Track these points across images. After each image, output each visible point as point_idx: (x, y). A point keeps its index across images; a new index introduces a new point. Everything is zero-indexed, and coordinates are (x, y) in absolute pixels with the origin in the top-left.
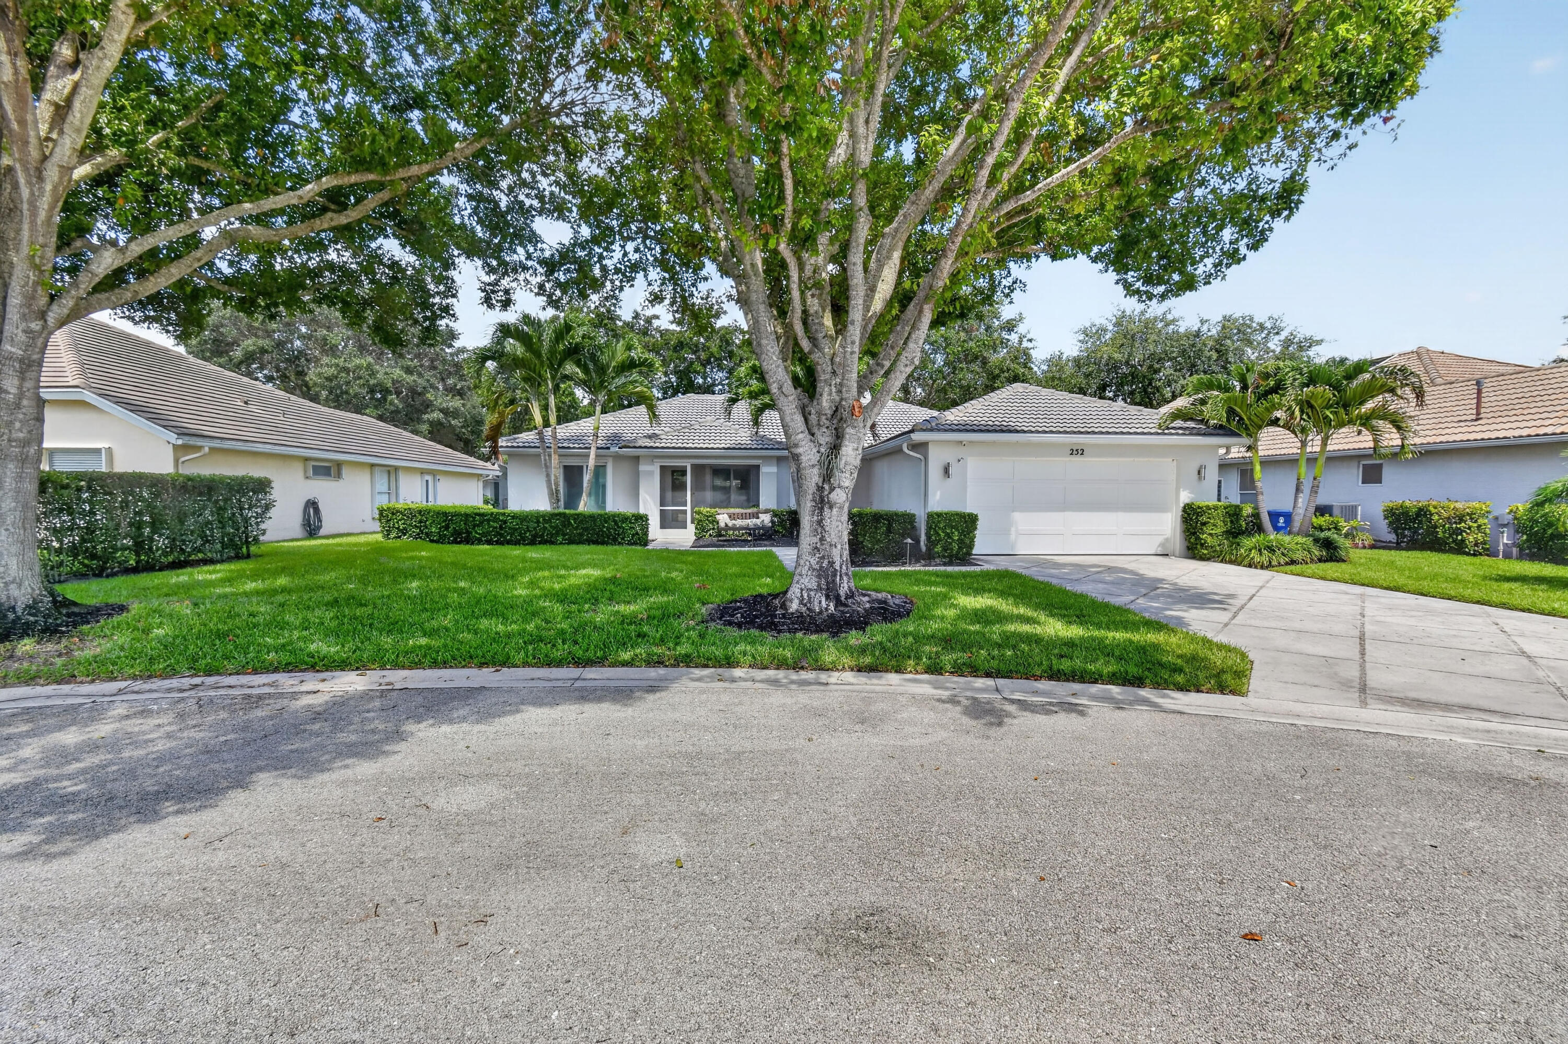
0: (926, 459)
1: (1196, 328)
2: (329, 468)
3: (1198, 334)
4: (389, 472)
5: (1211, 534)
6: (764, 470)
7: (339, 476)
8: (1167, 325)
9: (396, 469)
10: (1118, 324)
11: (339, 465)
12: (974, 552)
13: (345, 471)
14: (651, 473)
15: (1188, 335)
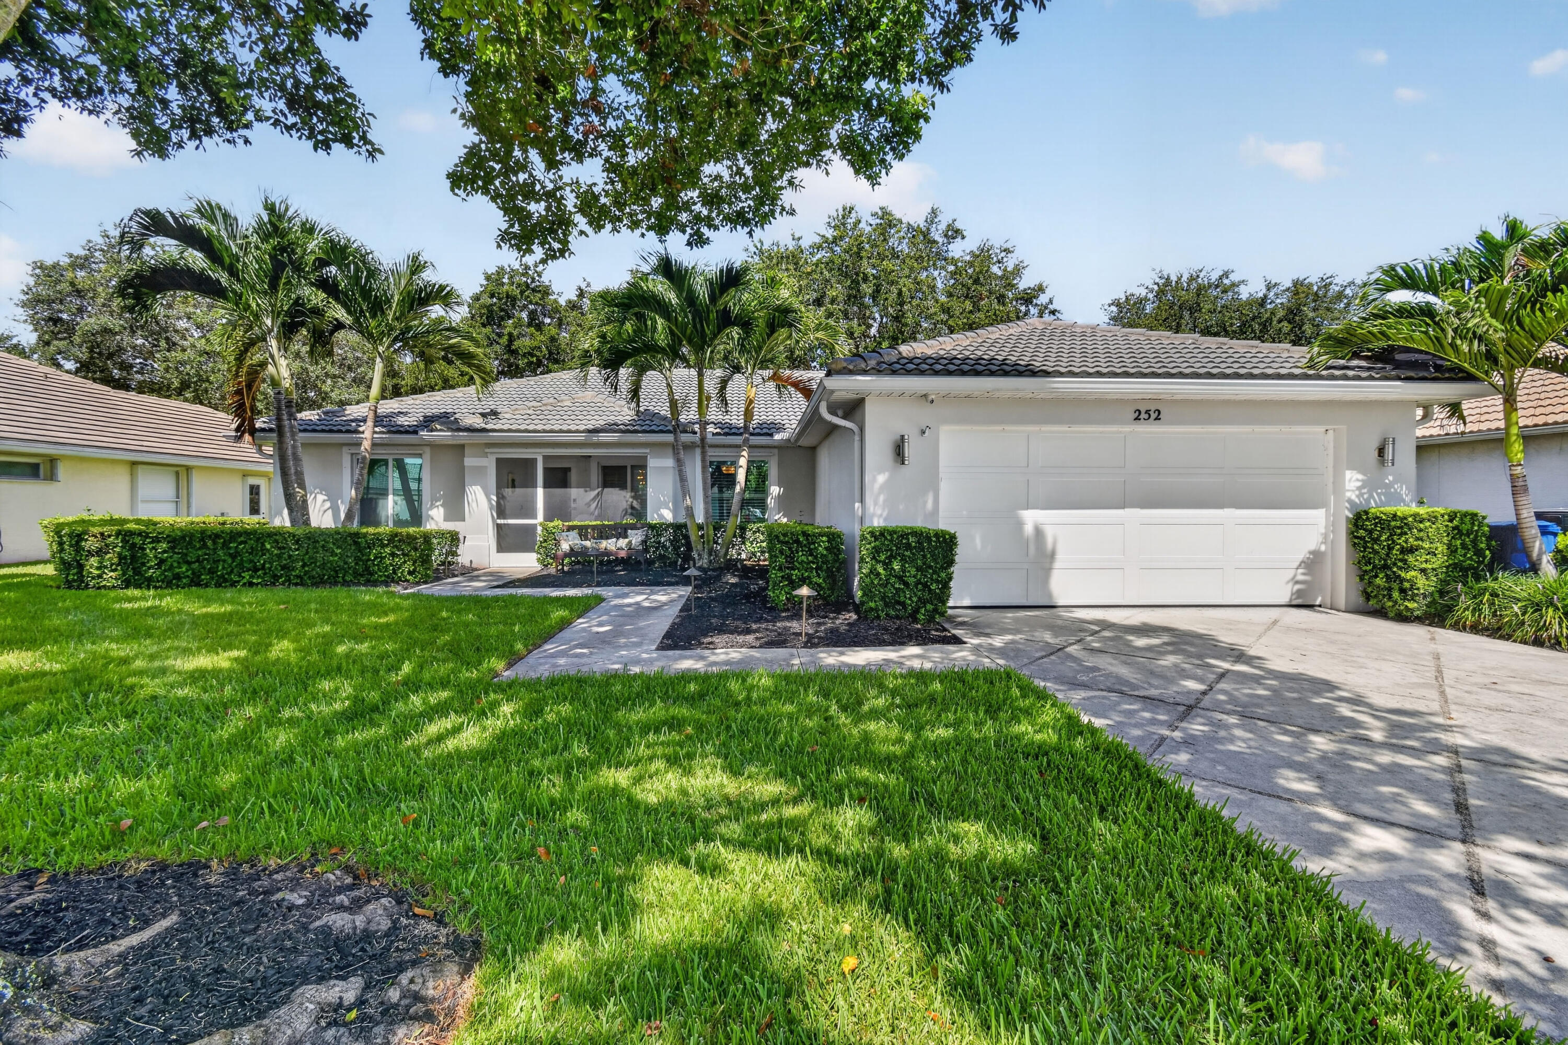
0: (862, 429)
1: (1261, 295)
2: (36, 467)
3: (1263, 302)
4: (177, 473)
5: (1423, 571)
6: (652, 463)
7: (52, 477)
8: (1225, 291)
9: (188, 469)
10: (1161, 293)
11: (53, 461)
12: (951, 603)
13: (62, 470)
14: (481, 470)
15: (1250, 302)
